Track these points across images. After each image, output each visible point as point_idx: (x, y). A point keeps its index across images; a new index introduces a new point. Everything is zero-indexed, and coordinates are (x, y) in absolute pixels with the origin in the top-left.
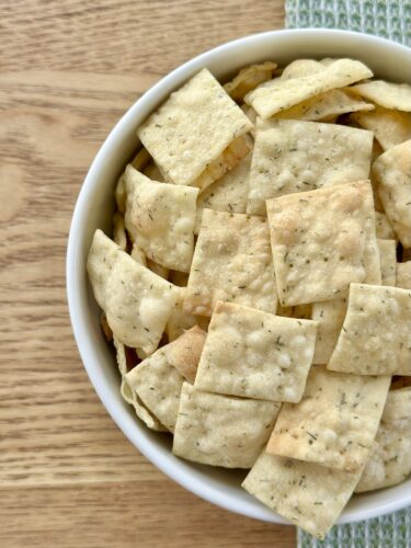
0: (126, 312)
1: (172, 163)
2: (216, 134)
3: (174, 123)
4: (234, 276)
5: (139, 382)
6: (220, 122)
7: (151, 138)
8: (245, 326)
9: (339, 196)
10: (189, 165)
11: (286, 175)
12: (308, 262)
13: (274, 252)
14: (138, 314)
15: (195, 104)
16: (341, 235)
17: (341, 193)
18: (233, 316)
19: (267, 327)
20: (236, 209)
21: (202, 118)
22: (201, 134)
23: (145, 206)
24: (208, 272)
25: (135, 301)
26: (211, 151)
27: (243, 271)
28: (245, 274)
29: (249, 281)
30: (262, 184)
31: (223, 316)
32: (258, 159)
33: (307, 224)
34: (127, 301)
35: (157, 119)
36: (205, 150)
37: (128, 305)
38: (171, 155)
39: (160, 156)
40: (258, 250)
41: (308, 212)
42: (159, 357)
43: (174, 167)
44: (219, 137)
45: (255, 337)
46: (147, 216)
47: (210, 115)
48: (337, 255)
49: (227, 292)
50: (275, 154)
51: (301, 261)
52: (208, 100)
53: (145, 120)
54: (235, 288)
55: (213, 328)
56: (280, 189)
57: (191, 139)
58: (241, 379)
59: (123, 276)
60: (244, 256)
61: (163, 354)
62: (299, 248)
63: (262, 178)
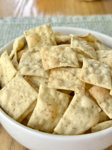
0: (87, 113)
1: (29, 99)
2: (20, 84)
3: (14, 104)
4: (71, 78)
6: (16, 84)
7: (18, 112)
8: (87, 73)
9: (44, 52)
10: (31, 93)
11: (36, 66)
12: (65, 58)
13: (62, 66)
14: (87, 109)
15: (8, 95)
16: (56, 50)
17: (43, 51)
18: (85, 75)
19: (87, 67)
20: (47, 81)
21: (14, 91)
22: (20, 90)
23: (46, 106)
24: (70, 85)
25: (83, 109)
26: (27, 86)
27: (69, 76)
28: (70, 75)
29: (72, 74)
30: (39, 72)
31: (85, 78)
32: (30, 73)
33: (53, 58)
34: (83, 112)
35: (11, 111)
36: (26, 88)
37: (84, 113)
38: (26, 101)
39: (25, 105)
40: (61, 73)
41: (49, 58)
42: (102, 104)
43: (31, 99)
44: (22, 84)
45: (91, 69)
46: (50, 107)
47: (13, 89)
48: (62, 51)
49: (76, 80)
50: (29, 69)
51: (64, 59)
52: (7, 90)
53: (11, 116)
54: (75, 77)
56: (41, 67)
57: (21, 94)
58: (105, 75)
59: (73, 114)
60: (63, 77)
61: (100, 103)
62: (60, 60)
63: (37, 72)
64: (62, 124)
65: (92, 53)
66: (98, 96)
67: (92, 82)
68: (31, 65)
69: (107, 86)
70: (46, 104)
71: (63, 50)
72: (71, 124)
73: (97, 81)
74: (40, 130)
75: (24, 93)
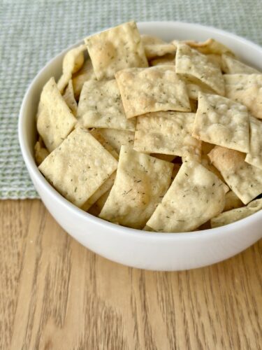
0: (203, 196)
1: (102, 172)
2: (85, 144)
3: (74, 179)
4: (176, 133)
5: (249, 194)
6: (78, 143)
7: (83, 194)
8: (206, 122)
9: (125, 81)
10: (105, 161)
11: (112, 110)
12: (164, 93)
13: (160, 109)
14: (204, 187)
15: (64, 163)
16: (148, 77)
17: (123, 80)
18: (201, 128)
19: (206, 111)
20: (132, 137)
21: (73, 157)
22: (84, 156)
23: (132, 184)
24: (173, 146)
25: (196, 189)
26: (96, 147)
27: (171, 128)
28: (173, 126)
29: (178, 124)
30: (117, 120)
31: (202, 133)
32: (101, 123)
33: (142, 93)
34: (196, 193)
35: (70, 192)
36: (95, 151)
37: (199, 195)
38: (97, 175)
39: (95, 182)
40: (158, 122)
41: (135, 94)
42: (230, 179)
43: (105, 171)
44: (88, 143)
45: (212, 116)
46: (139, 185)
47: (72, 152)
48: (159, 80)
49: (185, 136)
50: (98, 116)
51: (164, 96)
52: (62, 155)
53: (71, 201)
54: (183, 131)
55: (210, 139)
56: (120, 112)
57: (87, 162)
58: (238, 127)
59: (180, 197)
60: (162, 129)
61: (228, 177)
62: (156, 97)
63: (113, 121)
64: (160, 214)
65: (215, 82)
66: (224, 166)
67: (214, 140)
68: (101, 106)
69: (241, 146)
70: (132, 180)
71: (161, 78)
72: (175, 215)
73: (222, 138)
74: (121, 224)
75: (93, 160)
